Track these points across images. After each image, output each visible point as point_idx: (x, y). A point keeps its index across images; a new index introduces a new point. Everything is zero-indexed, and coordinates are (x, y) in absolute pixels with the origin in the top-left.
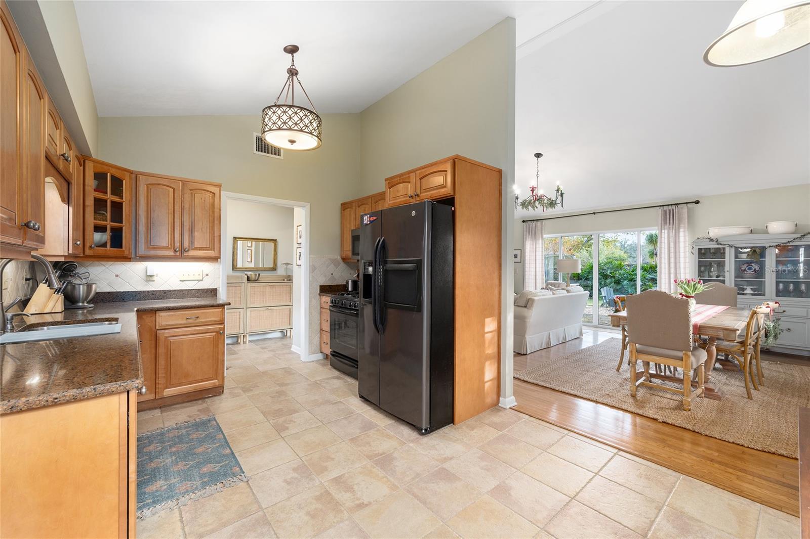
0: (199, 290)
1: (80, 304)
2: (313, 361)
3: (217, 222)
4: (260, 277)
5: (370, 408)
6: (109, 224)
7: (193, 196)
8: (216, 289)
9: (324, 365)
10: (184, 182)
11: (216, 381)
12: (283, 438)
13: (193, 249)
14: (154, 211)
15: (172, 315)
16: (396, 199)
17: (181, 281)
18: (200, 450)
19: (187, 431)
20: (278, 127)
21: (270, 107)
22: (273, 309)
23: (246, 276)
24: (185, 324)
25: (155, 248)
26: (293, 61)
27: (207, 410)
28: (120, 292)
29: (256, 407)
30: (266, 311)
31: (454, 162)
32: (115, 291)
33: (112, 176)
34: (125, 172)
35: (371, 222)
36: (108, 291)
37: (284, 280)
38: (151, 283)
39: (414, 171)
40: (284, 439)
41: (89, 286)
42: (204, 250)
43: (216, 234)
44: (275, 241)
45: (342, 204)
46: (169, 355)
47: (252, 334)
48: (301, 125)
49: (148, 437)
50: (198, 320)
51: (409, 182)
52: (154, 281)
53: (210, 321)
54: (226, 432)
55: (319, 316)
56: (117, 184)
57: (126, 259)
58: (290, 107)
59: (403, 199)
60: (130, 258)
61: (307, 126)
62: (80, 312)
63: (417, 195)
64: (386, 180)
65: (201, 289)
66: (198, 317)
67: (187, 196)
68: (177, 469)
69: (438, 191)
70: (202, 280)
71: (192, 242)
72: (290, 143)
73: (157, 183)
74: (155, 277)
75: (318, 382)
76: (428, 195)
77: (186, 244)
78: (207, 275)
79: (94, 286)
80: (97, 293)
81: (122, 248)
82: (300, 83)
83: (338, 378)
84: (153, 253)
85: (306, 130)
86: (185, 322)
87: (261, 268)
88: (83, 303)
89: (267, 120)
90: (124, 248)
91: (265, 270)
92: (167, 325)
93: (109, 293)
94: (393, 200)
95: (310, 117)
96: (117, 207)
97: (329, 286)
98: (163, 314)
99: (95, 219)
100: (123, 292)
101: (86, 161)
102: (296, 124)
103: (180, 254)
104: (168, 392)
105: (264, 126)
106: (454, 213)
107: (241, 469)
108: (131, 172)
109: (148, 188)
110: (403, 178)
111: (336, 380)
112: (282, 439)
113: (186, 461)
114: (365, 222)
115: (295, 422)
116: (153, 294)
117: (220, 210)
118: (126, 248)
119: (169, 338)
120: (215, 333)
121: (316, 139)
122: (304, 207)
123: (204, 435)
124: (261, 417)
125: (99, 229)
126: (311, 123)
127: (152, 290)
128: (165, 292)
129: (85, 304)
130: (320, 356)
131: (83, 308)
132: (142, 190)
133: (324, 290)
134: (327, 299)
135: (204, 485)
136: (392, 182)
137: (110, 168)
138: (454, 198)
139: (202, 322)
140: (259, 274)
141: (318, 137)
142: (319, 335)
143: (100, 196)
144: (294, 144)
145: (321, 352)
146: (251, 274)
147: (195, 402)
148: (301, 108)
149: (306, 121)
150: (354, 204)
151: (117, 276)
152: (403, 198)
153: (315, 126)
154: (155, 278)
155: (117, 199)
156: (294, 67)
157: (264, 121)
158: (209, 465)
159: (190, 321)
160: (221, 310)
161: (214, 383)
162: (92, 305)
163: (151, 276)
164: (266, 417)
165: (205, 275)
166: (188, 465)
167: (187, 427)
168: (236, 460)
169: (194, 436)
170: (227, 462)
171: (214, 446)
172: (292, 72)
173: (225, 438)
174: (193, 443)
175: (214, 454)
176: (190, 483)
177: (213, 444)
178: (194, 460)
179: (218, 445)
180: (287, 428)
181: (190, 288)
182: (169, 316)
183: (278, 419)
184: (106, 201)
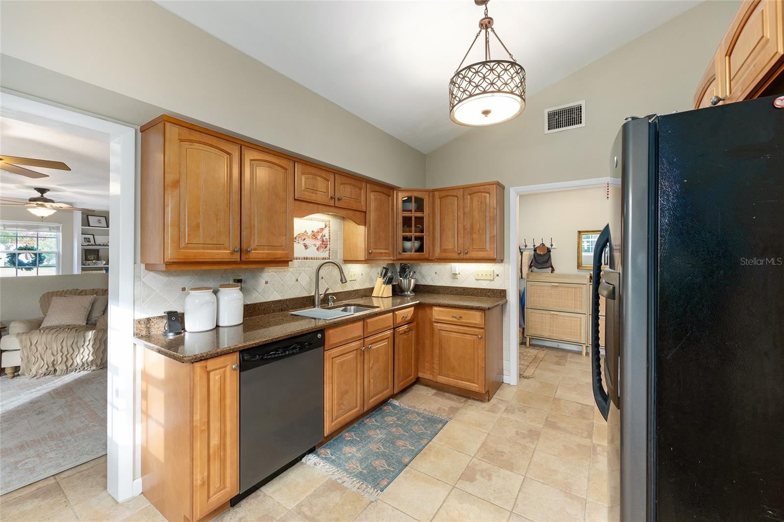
0: (490, 289)
1: (406, 293)
3: (492, 222)
6: (414, 234)
7: (472, 199)
8: (505, 290)
10: (465, 189)
11: (477, 385)
13: (472, 251)
14: (444, 220)
15: (442, 311)
17: (476, 279)
18: (400, 443)
19: (420, 421)
23: (589, 276)
24: (451, 321)
25: (445, 251)
27: (454, 410)
28: (436, 286)
29: (488, 434)
32: (434, 285)
33: (416, 198)
34: (426, 193)
36: (431, 284)
38: (456, 280)
40: (452, 489)
43: (492, 235)
46: (441, 348)
49: (401, 409)
50: (461, 320)
52: (457, 278)
53: (471, 323)
56: (420, 203)
57: (428, 260)
60: (432, 260)
62: (406, 298)
65: (492, 289)
66: (461, 317)
67: (467, 200)
68: (371, 447)
70: (493, 280)
71: (470, 244)
78: (498, 275)
86: (451, 319)
90: (424, 253)
92: (439, 319)
93: (431, 286)
96: (420, 220)
99: (404, 232)
100: (439, 286)
103: (462, 256)
104: (442, 379)
107: (386, 486)
108: (429, 191)
109: (441, 201)
112: (452, 487)
113: (383, 446)
115: (489, 479)
116: (456, 290)
118: (426, 252)
119: (441, 332)
123: (420, 432)
124: (474, 448)
125: (406, 239)
127: (456, 286)
128: (464, 289)
129: (409, 293)
131: (407, 295)
132: (438, 202)
135: (357, 475)
137: (415, 192)
139: (464, 323)
143: (407, 214)
151: (436, 273)
154: (458, 276)
155: (419, 214)
158: (384, 461)
159: (454, 319)
160: (481, 313)
161: (475, 387)
162: (413, 295)
163: (455, 274)
164: (478, 451)
165: (495, 276)
166: (379, 449)
167: (423, 417)
168: (398, 474)
169: (415, 428)
170: (392, 469)
171: (410, 447)
172: (486, 24)
173: (424, 447)
174: (406, 434)
175: (399, 454)
176: (358, 465)
177: (413, 445)
178: (386, 449)
179: (412, 448)
180: (472, 480)
181: (483, 287)
182: (440, 311)
183: (483, 463)
184: (411, 217)
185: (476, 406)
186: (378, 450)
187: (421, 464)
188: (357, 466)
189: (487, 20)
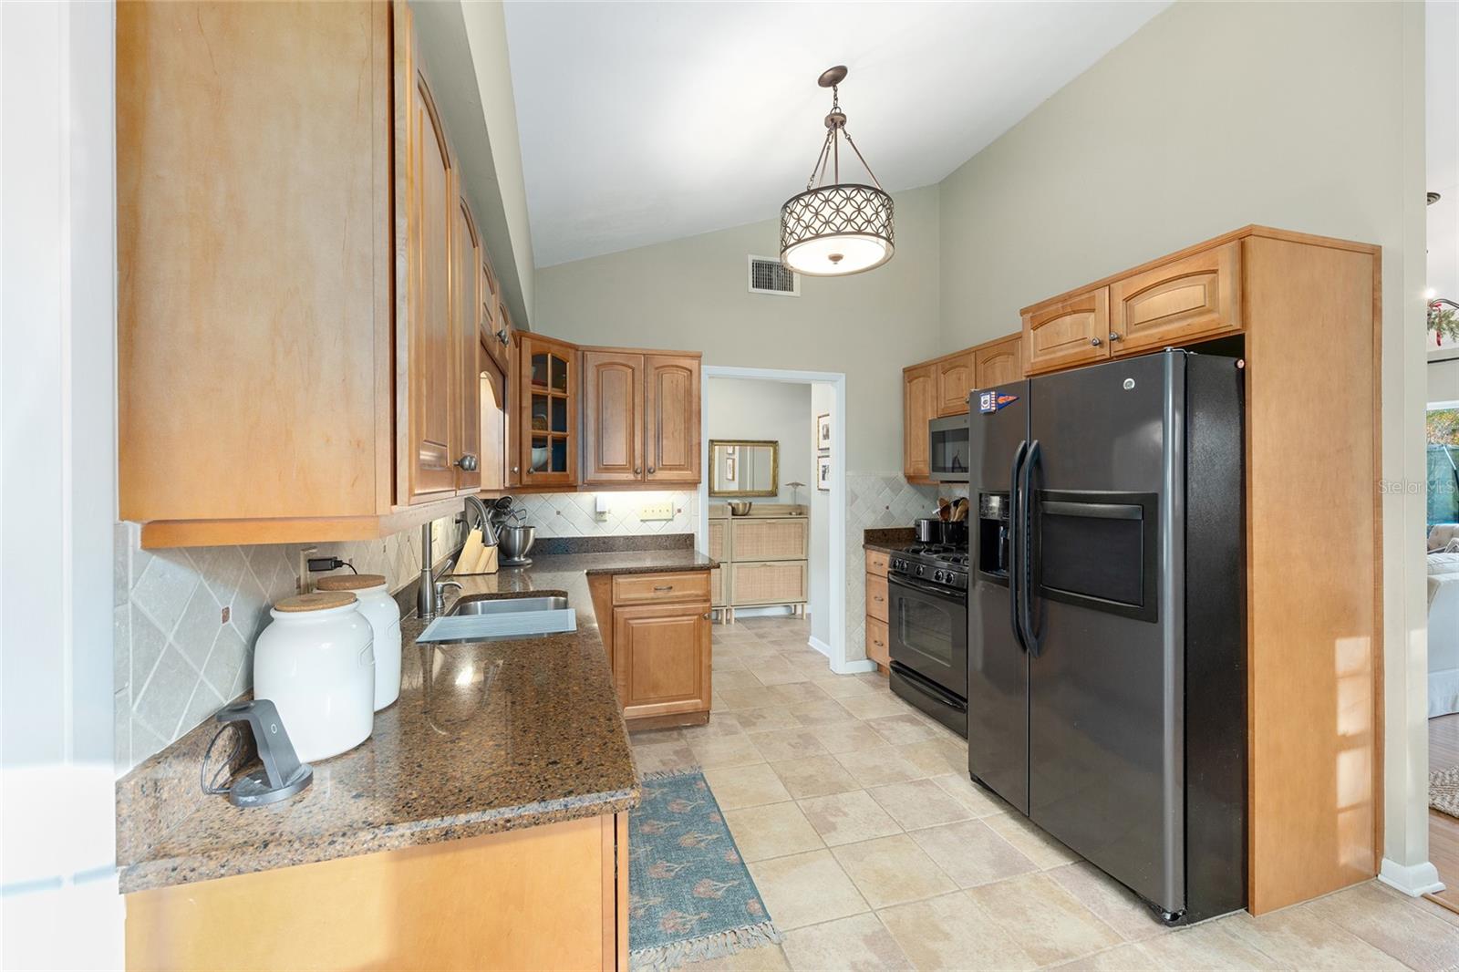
0: (668, 536)
1: (516, 559)
2: (854, 675)
3: (695, 420)
4: (752, 507)
5: (1001, 812)
6: (550, 434)
7: (660, 378)
8: (693, 535)
9: (876, 686)
10: (648, 356)
11: (699, 701)
12: (829, 848)
13: (660, 469)
14: (606, 408)
15: (634, 583)
16: (1054, 352)
17: (642, 521)
18: (687, 841)
19: (663, 794)
20: (815, 232)
21: (797, 198)
22: (774, 566)
23: (730, 507)
24: (652, 599)
25: (608, 469)
26: (836, 99)
27: (686, 754)
28: (562, 538)
29: (769, 763)
30: (763, 569)
31: (1243, 247)
33: (553, 357)
34: (569, 350)
35: (1000, 407)
36: (548, 537)
37: (791, 514)
38: (601, 524)
39: (1108, 284)
40: (831, 852)
41: (526, 530)
42: (676, 469)
43: (695, 441)
44: (774, 443)
45: (905, 371)
46: (630, 652)
47: (740, 607)
48: (859, 221)
50: (672, 593)
51: (1093, 310)
52: (606, 521)
53: (689, 596)
54: (725, 809)
55: (864, 588)
56: (560, 366)
57: (571, 487)
58: (837, 188)
59: (1072, 351)
60: (576, 487)
61: (869, 222)
62: (516, 571)
63: (1119, 339)
64: (1023, 312)
65: (671, 535)
66: (671, 588)
67: (652, 378)
69: (1184, 323)
70: (671, 520)
71: (659, 457)
72: (832, 262)
73: (614, 361)
74: (607, 514)
75: (872, 724)
76: (1152, 335)
77: (651, 462)
78: (679, 511)
79: (532, 531)
80: (536, 540)
81: (565, 470)
82: (849, 139)
83: (912, 721)
84: (605, 476)
85: (869, 230)
86: (651, 595)
87: (750, 491)
88: (519, 557)
89: (791, 223)
90: (568, 472)
91: (759, 496)
92: (627, 599)
93: (549, 539)
94: (1045, 355)
95: (876, 201)
96: (560, 404)
97: (883, 530)
98: (621, 580)
99: (533, 427)
100: (566, 539)
101: (523, 338)
102: (849, 220)
103: (643, 478)
104: (631, 712)
105: (787, 235)
106: (1242, 375)
107: (764, 908)
108: (575, 348)
109: (598, 371)
110: (1074, 303)
111: (908, 724)
112: (827, 851)
113: (668, 862)
114: (985, 407)
115: (845, 814)
116: (604, 543)
117: (700, 399)
118: (570, 471)
119: (631, 622)
120: (696, 617)
121: (883, 242)
122: (836, 381)
123: (689, 808)
124: (779, 789)
125: (538, 442)
126: (877, 213)
127: (603, 535)
129: (522, 559)
130: (866, 666)
131: (519, 565)
132: (591, 375)
133: (875, 538)
134: (882, 558)
135: (705, 927)
136: (1039, 316)
137: (551, 345)
138: (1242, 336)
139: (677, 597)
140: (750, 504)
141: (888, 239)
142: (863, 624)
143: (539, 390)
144: (840, 262)
145: (869, 659)
146: (738, 504)
147: (668, 733)
148: (859, 187)
149: (869, 211)
150: (933, 368)
151: (558, 513)
152: (1073, 347)
153: (884, 218)
154: (607, 517)
155: (559, 394)
156: (838, 111)
157: (786, 227)
158: (706, 880)
159: (660, 594)
160: (705, 575)
161: (697, 704)
162: (530, 561)
163: (602, 513)
164: (789, 792)
165: (676, 510)
166: (672, 871)
167: (661, 786)
168: (752, 882)
169: (674, 807)
170: (736, 883)
171: (710, 837)
172: (836, 121)
173: (725, 824)
174: (674, 823)
175: (711, 856)
176: (680, 914)
177: (708, 832)
178: (681, 863)
179: (715, 836)
180: (833, 827)
181: (655, 534)
182: (630, 583)
183: (813, 800)
184: (546, 397)
185: (703, 735)
186: (673, 874)
187: (757, 850)
188: (681, 917)
189: (842, 118)
